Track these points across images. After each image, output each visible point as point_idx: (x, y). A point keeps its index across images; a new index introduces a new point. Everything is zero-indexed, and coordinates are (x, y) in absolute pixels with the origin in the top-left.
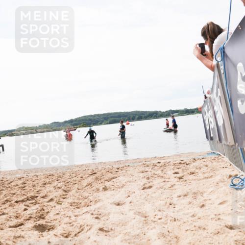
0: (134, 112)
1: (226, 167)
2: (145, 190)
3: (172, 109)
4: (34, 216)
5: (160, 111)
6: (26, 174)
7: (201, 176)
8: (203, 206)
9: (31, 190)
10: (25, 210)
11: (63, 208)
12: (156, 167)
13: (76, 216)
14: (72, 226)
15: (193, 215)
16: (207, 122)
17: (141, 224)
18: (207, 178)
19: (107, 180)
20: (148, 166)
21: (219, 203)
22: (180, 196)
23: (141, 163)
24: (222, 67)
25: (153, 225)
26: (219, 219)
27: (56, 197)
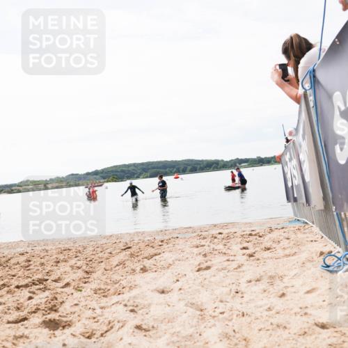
0: (185, 160)
1: (315, 241)
2: (201, 273)
3: (240, 158)
4: (42, 307)
5: (222, 161)
6: (30, 248)
7: (280, 252)
8: (283, 295)
9: (38, 270)
10: (30, 298)
11: (84, 297)
12: (216, 240)
13: (102, 308)
14: (97, 322)
15: (269, 308)
16: (289, 176)
17: (195, 320)
18: (289, 255)
19: (146, 258)
20: (204, 238)
21: (305, 291)
22: (250, 281)
23: (195, 234)
24: (311, 98)
25: (212, 321)
26: (306, 314)
27: (74, 281)
